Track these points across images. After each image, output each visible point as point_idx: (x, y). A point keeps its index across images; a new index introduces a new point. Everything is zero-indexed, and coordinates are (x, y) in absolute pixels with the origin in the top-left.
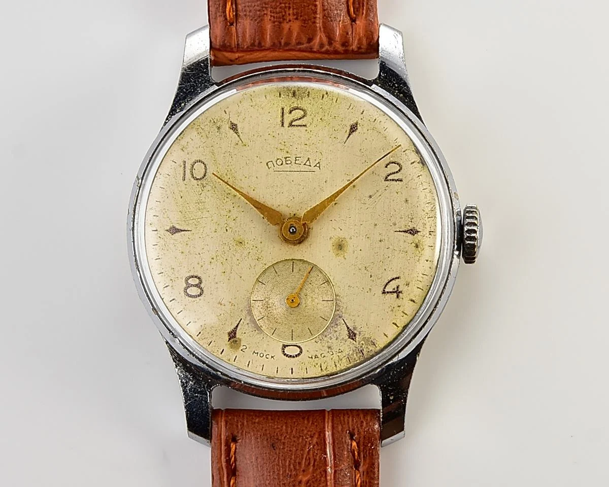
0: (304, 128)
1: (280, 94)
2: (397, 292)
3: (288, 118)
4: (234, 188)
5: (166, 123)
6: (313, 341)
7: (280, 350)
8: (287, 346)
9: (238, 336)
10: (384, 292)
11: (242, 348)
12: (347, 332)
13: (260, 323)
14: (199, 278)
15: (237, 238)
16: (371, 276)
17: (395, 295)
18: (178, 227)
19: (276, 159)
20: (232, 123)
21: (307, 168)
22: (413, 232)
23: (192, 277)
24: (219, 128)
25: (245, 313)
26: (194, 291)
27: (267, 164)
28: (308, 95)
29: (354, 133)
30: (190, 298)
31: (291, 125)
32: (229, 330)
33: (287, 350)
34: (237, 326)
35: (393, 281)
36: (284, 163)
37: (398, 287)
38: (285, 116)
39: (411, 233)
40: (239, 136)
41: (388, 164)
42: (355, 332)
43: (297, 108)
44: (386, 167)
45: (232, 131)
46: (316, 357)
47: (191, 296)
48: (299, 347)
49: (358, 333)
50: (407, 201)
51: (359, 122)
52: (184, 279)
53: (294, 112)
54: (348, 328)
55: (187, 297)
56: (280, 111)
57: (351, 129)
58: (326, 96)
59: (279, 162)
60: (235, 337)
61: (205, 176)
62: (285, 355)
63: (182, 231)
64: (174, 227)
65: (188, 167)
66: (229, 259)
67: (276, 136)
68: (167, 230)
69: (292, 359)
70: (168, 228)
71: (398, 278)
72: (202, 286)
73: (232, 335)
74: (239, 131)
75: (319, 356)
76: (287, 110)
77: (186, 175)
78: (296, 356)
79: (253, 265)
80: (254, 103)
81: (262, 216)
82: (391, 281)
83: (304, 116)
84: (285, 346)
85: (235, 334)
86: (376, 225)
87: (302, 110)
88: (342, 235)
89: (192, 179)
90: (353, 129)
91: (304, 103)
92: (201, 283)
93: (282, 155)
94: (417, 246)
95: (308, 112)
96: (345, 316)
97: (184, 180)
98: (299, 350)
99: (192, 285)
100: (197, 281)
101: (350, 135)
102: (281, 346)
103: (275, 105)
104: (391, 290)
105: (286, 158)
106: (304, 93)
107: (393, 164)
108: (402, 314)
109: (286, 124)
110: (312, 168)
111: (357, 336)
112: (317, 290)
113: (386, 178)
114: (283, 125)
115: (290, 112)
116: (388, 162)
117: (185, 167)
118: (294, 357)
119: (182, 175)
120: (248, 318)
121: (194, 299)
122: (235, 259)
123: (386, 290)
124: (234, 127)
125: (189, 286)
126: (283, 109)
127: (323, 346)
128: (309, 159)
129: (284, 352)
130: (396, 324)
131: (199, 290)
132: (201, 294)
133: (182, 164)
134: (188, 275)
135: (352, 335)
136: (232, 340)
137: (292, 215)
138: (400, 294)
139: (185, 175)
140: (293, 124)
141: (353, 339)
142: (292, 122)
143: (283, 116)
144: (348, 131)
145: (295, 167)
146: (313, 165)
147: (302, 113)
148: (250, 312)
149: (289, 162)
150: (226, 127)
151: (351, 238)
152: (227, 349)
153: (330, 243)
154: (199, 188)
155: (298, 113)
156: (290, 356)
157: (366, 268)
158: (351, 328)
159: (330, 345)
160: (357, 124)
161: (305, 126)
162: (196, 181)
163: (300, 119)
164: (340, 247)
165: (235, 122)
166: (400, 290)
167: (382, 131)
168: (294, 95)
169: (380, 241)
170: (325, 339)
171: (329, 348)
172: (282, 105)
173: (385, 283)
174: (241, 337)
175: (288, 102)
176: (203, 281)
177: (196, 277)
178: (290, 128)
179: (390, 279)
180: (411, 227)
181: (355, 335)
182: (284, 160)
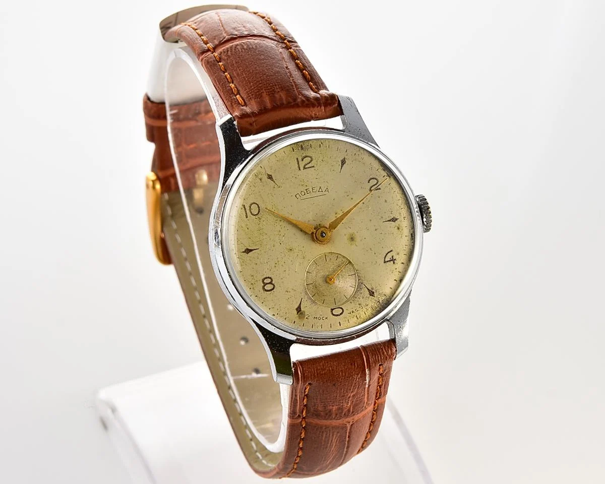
0: (314, 168)
1: (293, 149)
2: (393, 260)
3: (302, 164)
6: (349, 302)
7: (330, 313)
8: (334, 309)
9: (302, 309)
10: (385, 262)
11: (306, 317)
12: (368, 292)
13: (314, 298)
14: (270, 278)
15: (288, 247)
16: (375, 254)
17: (392, 262)
18: (250, 248)
19: (300, 192)
20: (268, 175)
21: (321, 193)
22: (394, 220)
23: (266, 278)
24: (261, 180)
25: (303, 294)
26: (269, 287)
27: (296, 196)
28: (311, 147)
29: (344, 165)
30: (268, 292)
31: (305, 168)
32: (296, 307)
33: (334, 312)
34: (300, 304)
35: (389, 254)
36: (306, 193)
37: (392, 257)
38: (300, 163)
40: (274, 182)
41: (369, 180)
42: (373, 291)
43: (306, 157)
44: (368, 182)
45: (269, 180)
46: (353, 312)
48: (341, 308)
49: (375, 291)
50: (386, 201)
51: (346, 157)
52: (261, 280)
53: (304, 159)
54: (368, 289)
55: (265, 292)
56: (296, 161)
57: (342, 162)
58: (322, 145)
59: (303, 194)
60: (300, 310)
61: (259, 212)
62: (334, 315)
63: (253, 250)
64: (247, 249)
65: (247, 208)
66: (286, 262)
67: (297, 177)
68: (244, 252)
69: (338, 317)
70: (244, 250)
71: (391, 251)
72: (273, 282)
73: (299, 310)
74: (274, 179)
75: (355, 311)
76: (300, 159)
77: (248, 214)
78: (341, 314)
79: (301, 262)
80: (278, 158)
82: (387, 254)
83: (311, 161)
84: (332, 310)
85: (300, 308)
86: (371, 220)
87: (309, 157)
88: (351, 231)
89: (252, 216)
90: (343, 162)
91: (310, 152)
92: (272, 281)
93: (303, 189)
94: (398, 229)
95: (313, 158)
96: (365, 282)
97: (247, 217)
98: (341, 310)
99: (267, 284)
100: (269, 280)
101: (342, 167)
102: (330, 310)
103: (292, 158)
104: (389, 260)
105: (306, 190)
106: (308, 146)
107: (372, 180)
108: (398, 273)
109: (302, 168)
110: (324, 193)
111: (375, 293)
112: (343, 270)
113: (370, 189)
114: (300, 170)
115: (302, 160)
117: (245, 209)
118: (339, 315)
119: (245, 214)
120: (306, 297)
121: (270, 292)
122: (290, 261)
123: (386, 260)
124: (270, 177)
125: (265, 284)
126: (297, 159)
127: (356, 304)
128: (320, 188)
129: (332, 313)
130: (396, 280)
131: (272, 286)
132: (273, 289)
133: (243, 207)
134: (263, 277)
135: (372, 293)
136: (299, 313)
137: (318, 225)
138: (395, 261)
139: (246, 214)
141: (372, 296)
142: (305, 166)
143: (298, 163)
144: (340, 164)
145: (313, 195)
146: (324, 191)
147: (310, 159)
148: (306, 293)
149: (309, 192)
150: (265, 178)
151: (357, 232)
152: (297, 320)
153: (346, 238)
154: (257, 221)
155: (307, 160)
156: (337, 315)
157: (371, 249)
158: (370, 289)
159: (359, 302)
160: (344, 159)
161: (313, 167)
162: (254, 217)
163: (309, 163)
164: (352, 239)
165: (270, 174)
166: (394, 258)
167: (361, 160)
168: (302, 148)
169: (376, 230)
170: (356, 299)
171: (359, 304)
172: (296, 156)
173: (384, 256)
174: (304, 310)
175: (300, 154)
176: (273, 280)
177: (268, 278)
178: (305, 170)
179: (386, 253)
180: (392, 217)
181: (373, 293)
182: (305, 191)
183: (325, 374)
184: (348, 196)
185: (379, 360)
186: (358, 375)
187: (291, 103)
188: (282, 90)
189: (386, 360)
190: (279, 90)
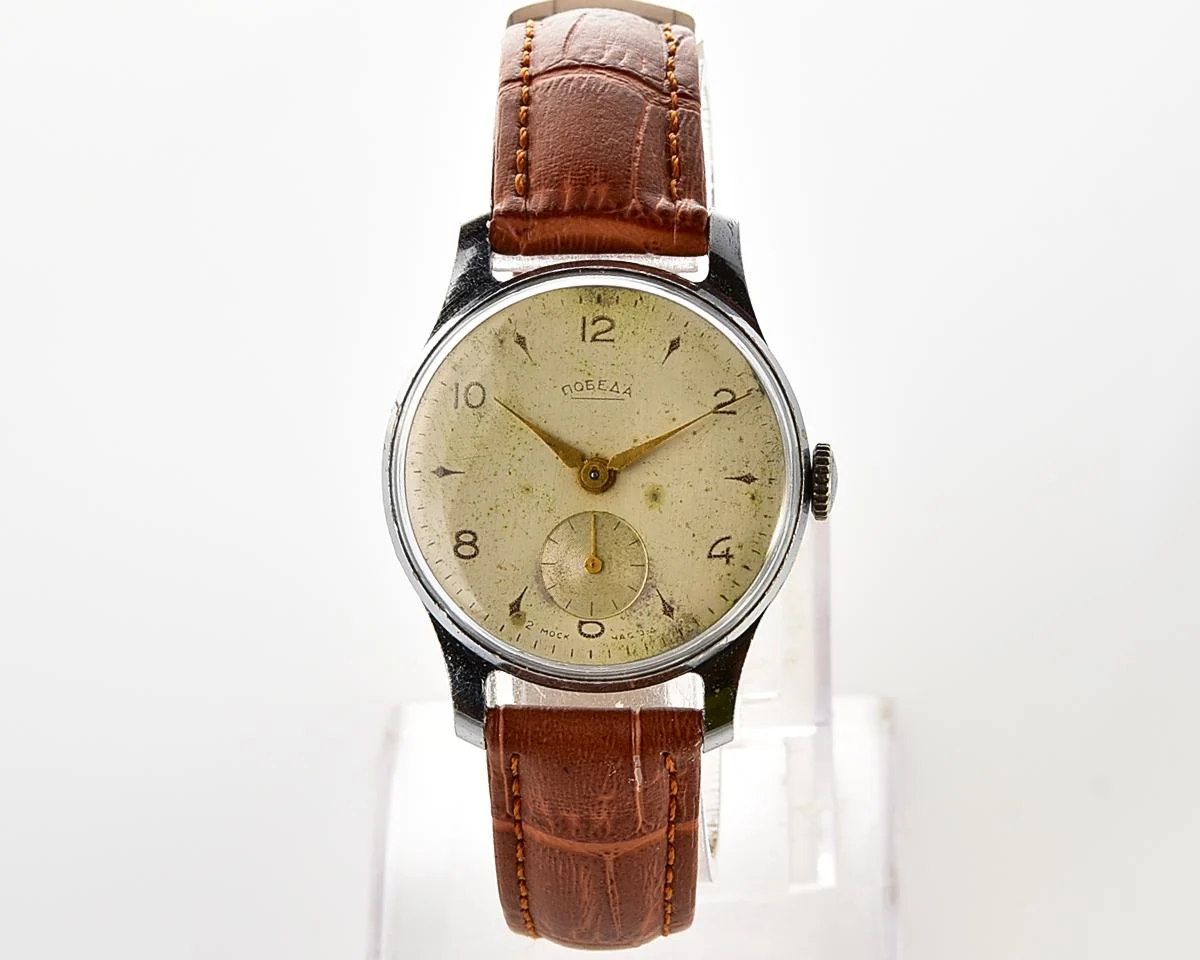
0: (612, 344)
1: (581, 300)
2: (727, 556)
3: (591, 330)
4: (520, 418)
5: (434, 333)
6: (619, 616)
7: (576, 628)
8: (585, 623)
9: (522, 608)
10: (710, 556)
11: (526, 624)
12: (662, 607)
13: (552, 592)
14: (473, 534)
15: (523, 483)
16: (694, 535)
17: (724, 559)
18: (447, 467)
19: (574, 383)
20: (519, 336)
21: (614, 395)
22: (749, 479)
23: (465, 532)
24: (502, 342)
25: (532, 579)
26: (466, 550)
27: (563, 389)
28: (617, 301)
29: (675, 351)
30: (461, 559)
31: (594, 339)
32: (512, 601)
33: (584, 629)
34: (521, 596)
35: (722, 542)
36: (585, 388)
37: (728, 550)
38: (587, 328)
39: (745, 481)
40: (527, 352)
41: (718, 392)
42: (673, 606)
43: (603, 318)
44: (715, 395)
45: (518, 346)
46: (622, 637)
47: (463, 557)
48: (600, 624)
49: (676, 608)
50: (741, 439)
51: (682, 337)
52: (454, 534)
53: (598, 322)
54: (663, 601)
55: (457, 558)
56: (580, 321)
57: (671, 346)
58: (639, 302)
59: (578, 387)
60: (518, 610)
61: (483, 402)
62: (582, 634)
63: (452, 473)
64: (442, 468)
65: (462, 390)
66: (513, 510)
67: (575, 352)
68: (434, 472)
69: (591, 639)
70: (435, 469)
71: (728, 538)
72: (477, 544)
73: (515, 607)
74: (528, 345)
75: (626, 636)
76: (589, 320)
77: (459, 402)
78: (597, 635)
79: (542, 519)
80: (547, 310)
81: (556, 455)
82: (718, 542)
83: (611, 328)
84: (582, 623)
85: (519, 606)
86: (701, 470)
87: (609, 320)
88: (656, 481)
89: (467, 407)
90: (674, 345)
91: (612, 312)
92: (475, 540)
93: (582, 378)
94: (753, 498)
95: (616, 323)
96: (660, 586)
97: (456, 407)
98: (600, 629)
99: (465, 543)
100: (470, 538)
101: (669, 353)
102: (577, 624)
103: (574, 314)
104: (719, 554)
105: (587, 382)
106: (612, 298)
107: (724, 392)
108: (732, 584)
109: (588, 338)
110: (620, 396)
111: (675, 612)
112: (623, 552)
113: (716, 409)
114: (584, 339)
115: (594, 323)
116: (718, 389)
117: (457, 391)
118: (593, 637)
119: (454, 402)
120: (536, 586)
121: (466, 561)
122: (520, 510)
123: (713, 553)
124: (521, 341)
125: (460, 543)
126: (584, 318)
127: (631, 624)
128: (616, 384)
129: (580, 630)
130: (724, 597)
131: (474, 550)
132: (473, 556)
133: (454, 387)
134: (460, 529)
135: (668, 610)
136: (514, 614)
137: (594, 456)
138: (731, 560)
139: (457, 401)
140: (597, 337)
141: (669, 615)
142: (596, 335)
143: (584, 327)
144: (668, 348)
145: (599, 394)
146: (621, 391)
147: (609, 324)
148: (539, 578)
149: (591, 387)
150: (511, 341)
151: (669, 486)
152: (508, 624)
153: (642, 492)
154: (475, 419)
155: (604, 325)
156: (589, 636)
157: (687, 524)
158: (667, 601)
159: (639, 622)
160: (678, 339)
161: (612, 341)
162: (471, 410)
163: (606, 331)
164: (655, 496)
165: (523, 335)
166: (730, 553)
167: (711, 349)
168: (599, 300)
169: (707, 490)
170: (634, 615)
171: (639, 626)
172: (583, 313)
173: (711, 545)
174: (526, 611)
175: (591, 310)
176: (479, 538)
177: (470, 532)
178: (594, 343)
179: (717, 539)
180: (746, 473)
181: (672, 610)
182: (585, 384)
183: (546, 743)
184: (667, 412)
185: (662, 744)
186: (615, 761)
187: (611, 210)
188: (604, 181)
189: (679, 746)
190: (598, 180)
